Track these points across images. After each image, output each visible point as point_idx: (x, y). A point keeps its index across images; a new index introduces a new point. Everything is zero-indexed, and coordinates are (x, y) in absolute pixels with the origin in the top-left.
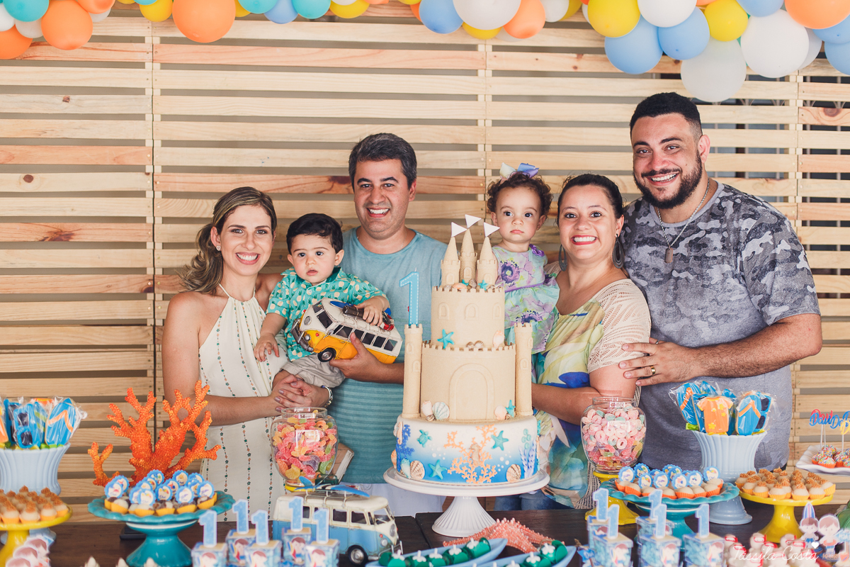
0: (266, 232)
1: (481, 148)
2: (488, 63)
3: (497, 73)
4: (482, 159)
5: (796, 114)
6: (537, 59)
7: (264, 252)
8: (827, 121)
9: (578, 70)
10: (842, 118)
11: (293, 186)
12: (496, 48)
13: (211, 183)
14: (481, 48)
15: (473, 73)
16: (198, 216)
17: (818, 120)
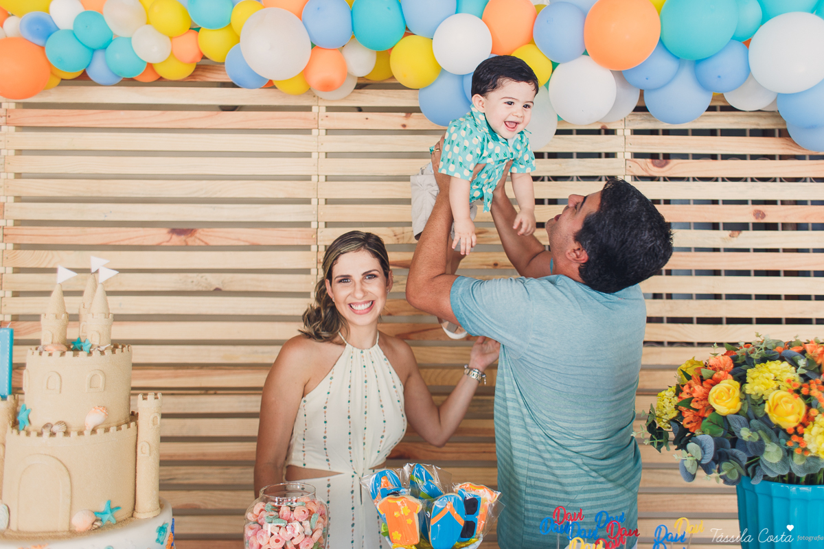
0: (375, 276)
1: (314, 201)
2: (320, 122)
3: (329, 131)
4: (314, 212)
5: (623, 166)
6: (367, 119)
7: (378, 298)
8: (655, 171)
9: (407, 128)
10: (671, 169)
11: (133, 238)
12: (329, 109)
13: (57, 236)
14: (315, 109)
15: (308, 131)
16: (43, 266)
17: (646, 171)
